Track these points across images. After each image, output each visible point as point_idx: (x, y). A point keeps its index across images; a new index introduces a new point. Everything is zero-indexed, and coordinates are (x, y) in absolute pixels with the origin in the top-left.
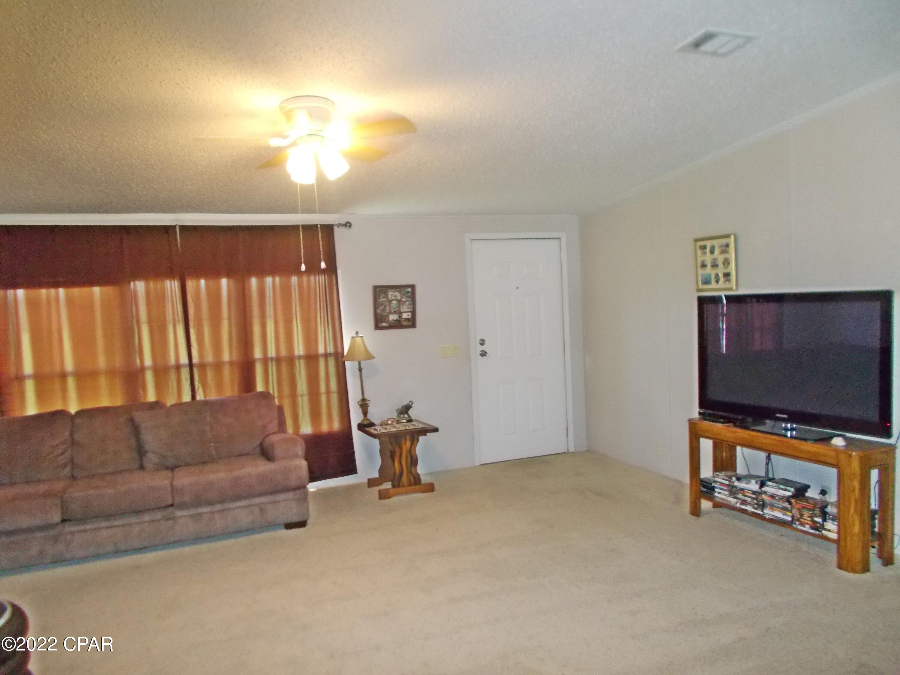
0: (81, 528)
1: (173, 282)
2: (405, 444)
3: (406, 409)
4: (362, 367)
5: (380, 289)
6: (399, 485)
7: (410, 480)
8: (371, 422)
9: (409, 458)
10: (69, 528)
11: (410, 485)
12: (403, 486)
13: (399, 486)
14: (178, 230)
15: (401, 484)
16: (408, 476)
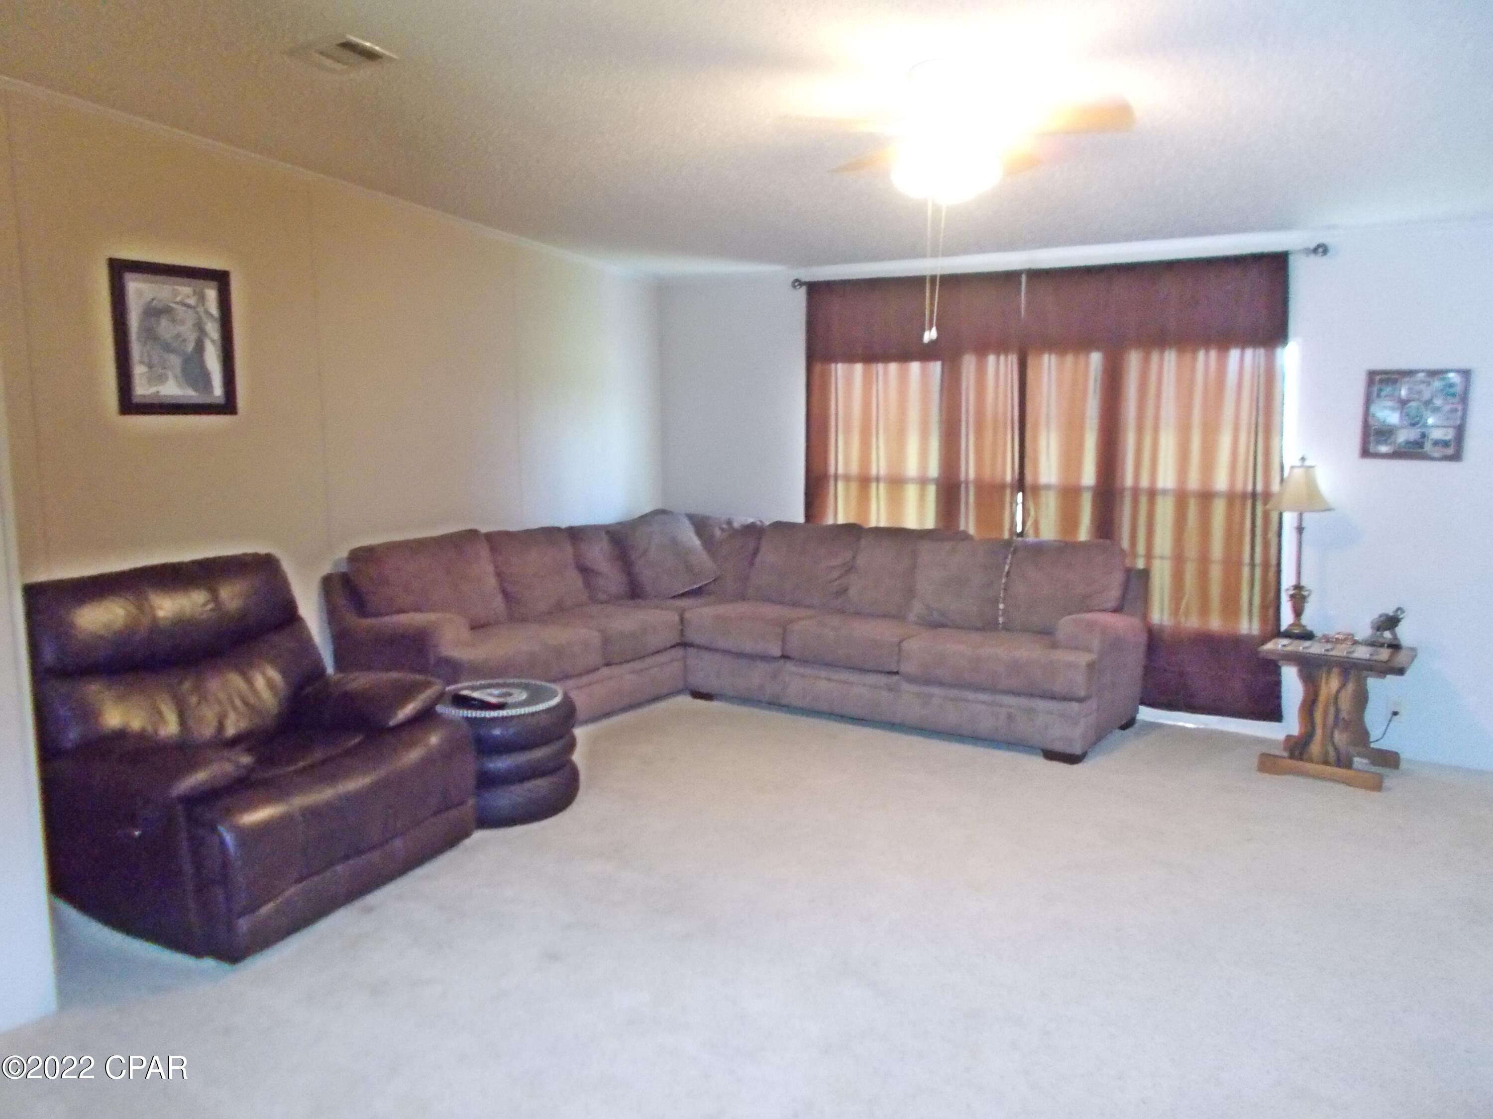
0: (801, 670)
1: (1002, 358)
2: (1327, 683)
3: (1390, 622)
4: (1304, 525)
5: (1384, 376)
6: (1301, 754)
7: (1326, 754)
8: (1306, 630)
9: (1332, 710)
10: (790, 667)
11: (1326, 762)
12: (1311, 760)
13: (1301, 758)
14: (1024, 279)
15: (1305, 757)
16: (1323, 744)
